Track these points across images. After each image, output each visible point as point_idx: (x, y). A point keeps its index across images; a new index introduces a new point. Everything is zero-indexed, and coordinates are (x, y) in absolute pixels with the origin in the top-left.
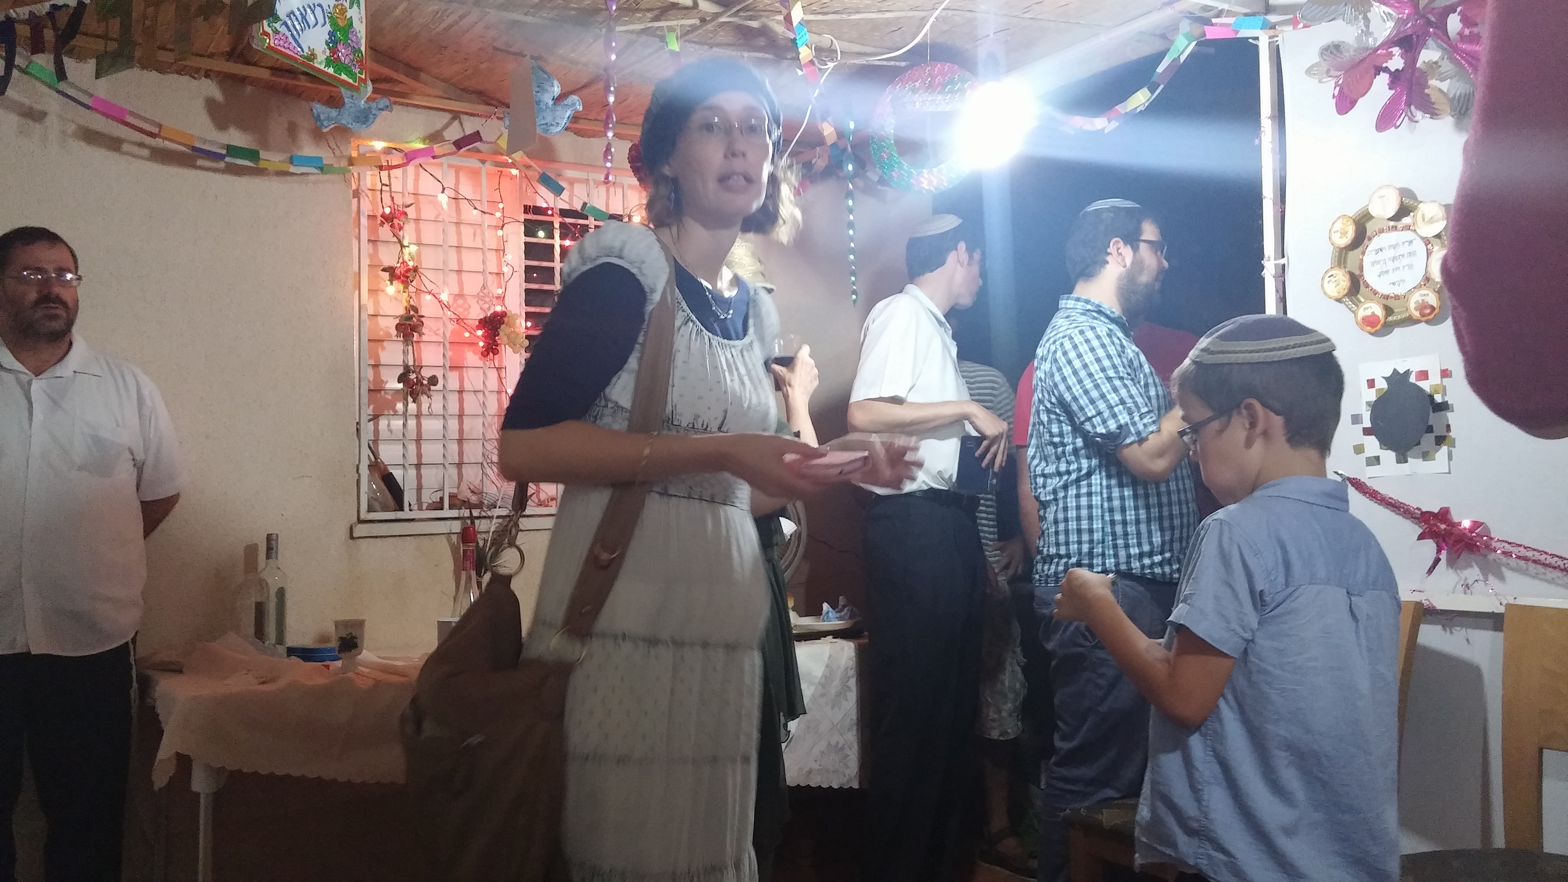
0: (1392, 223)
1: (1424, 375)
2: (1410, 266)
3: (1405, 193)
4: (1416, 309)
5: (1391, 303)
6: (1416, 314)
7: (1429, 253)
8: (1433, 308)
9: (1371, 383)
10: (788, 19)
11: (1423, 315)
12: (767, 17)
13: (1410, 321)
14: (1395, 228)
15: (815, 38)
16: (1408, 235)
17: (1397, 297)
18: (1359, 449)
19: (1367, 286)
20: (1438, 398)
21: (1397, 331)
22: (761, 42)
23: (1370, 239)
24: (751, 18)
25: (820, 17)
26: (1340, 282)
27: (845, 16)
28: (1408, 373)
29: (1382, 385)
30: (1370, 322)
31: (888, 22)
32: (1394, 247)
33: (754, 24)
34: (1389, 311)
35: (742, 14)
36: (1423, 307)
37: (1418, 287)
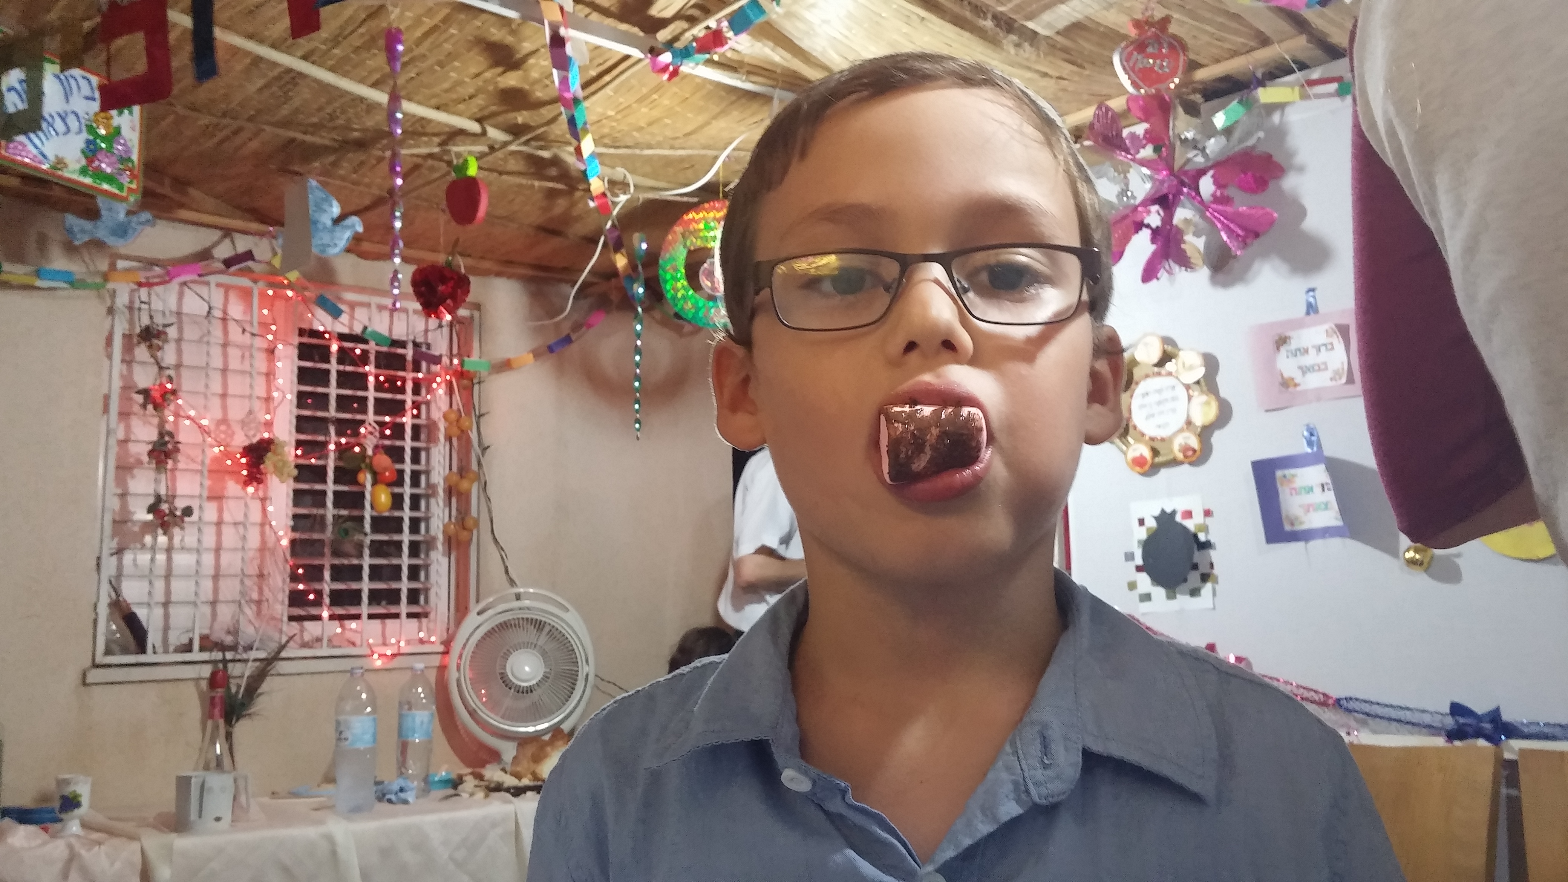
0: (1156, 369)
1: (1188, 514)
2: (1174, 411)
3: (1167, 340)
4: (1180, 451)
5: (1157, 445)
6: (1180, 456)
7: (1190, 398)
8: (1194, 451)
9: (1141, 522)
10: (578, 151)
11: (1186, 456)
12: (559, 147)
13: (1174, 463)
14: (1159, 374)
15: (608, 171)
16: (1170, 381)
17: (1163, 440)
18: (1132, 586)
19: (1135, 427)
20: (1202, 537)
21: (1164, 472)
22: (553, 172)
23: (1137, 383)
24: (541, 148)
25: (612, 151)
27: (637, 151)
28: (1174, 513)
29: (1151, 523)
30: (1139, 462)
31: (682, 159)
32: (1159, 391)
33: (546, 154)
34: (1155, 452)
35: (533, 143)
36: (1186, 449)
37: (1181, 430)
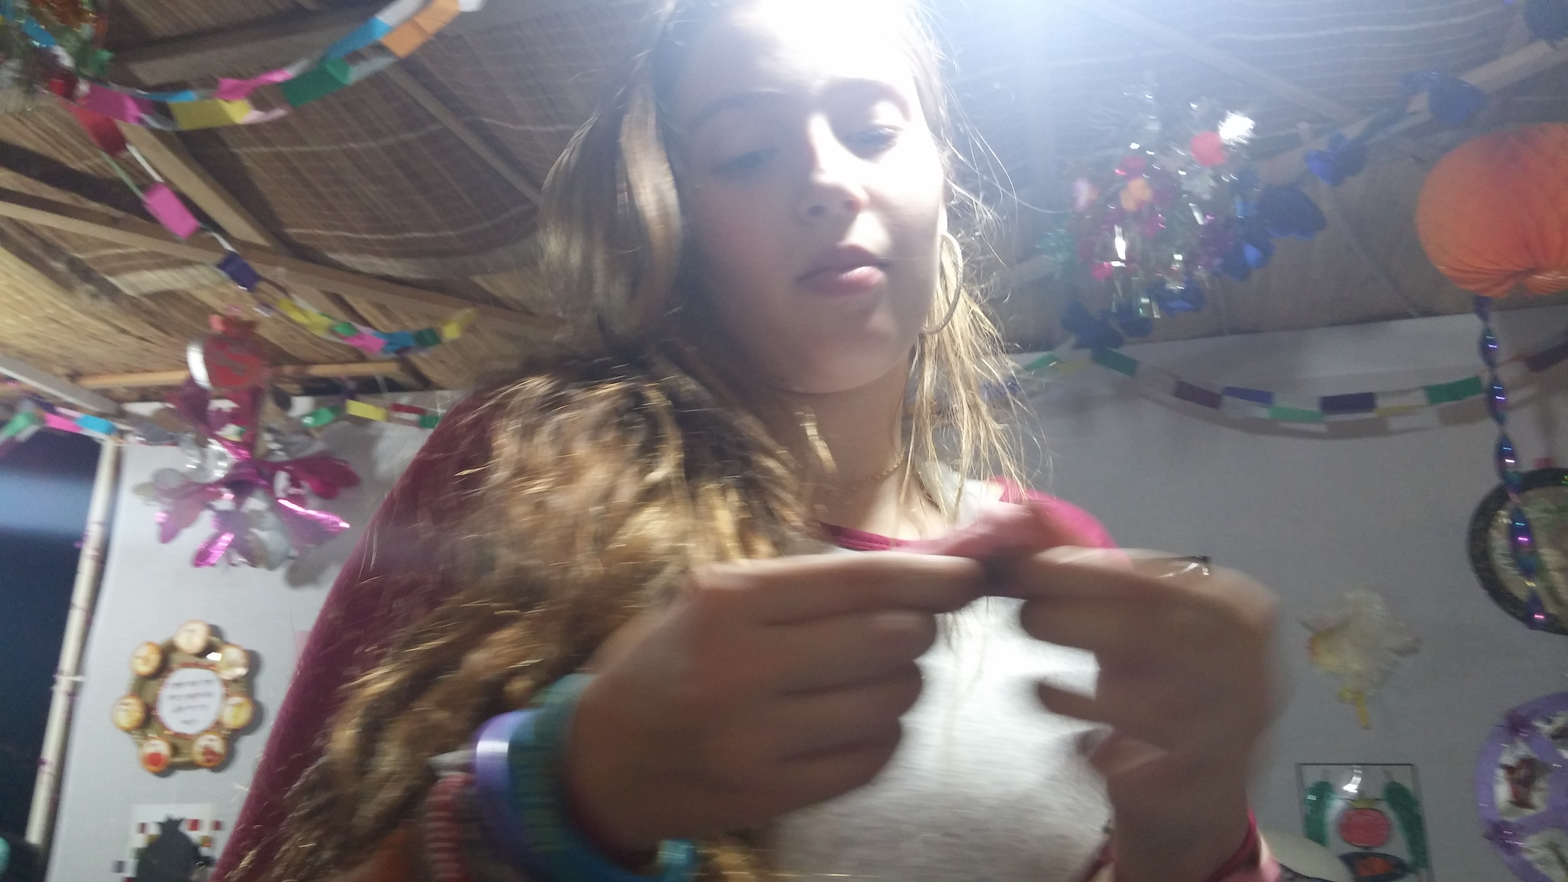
0: (196, 659)
1: (196, 824)
2: (205, 707)
3: (215, 631)
4: (201, 753)
5: (178, 742)
6: (199, 758)
7: (225, 696)
8: (217, 755)
9: (144, 827)
11: (206, 760)
13: (192, 765)
14: (196, 665)
17: (186, 738)
19: (160, 721)
20: (203, 851)
21: (179, 774)
26: (131, 713)
28: (182, 820)
29: (154, 830)
30: (153, 760)
32: (193, 683)
34: (175, 750)
36: (208, 752)
37: (207, 731)
